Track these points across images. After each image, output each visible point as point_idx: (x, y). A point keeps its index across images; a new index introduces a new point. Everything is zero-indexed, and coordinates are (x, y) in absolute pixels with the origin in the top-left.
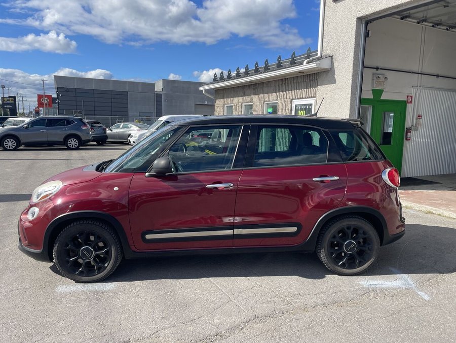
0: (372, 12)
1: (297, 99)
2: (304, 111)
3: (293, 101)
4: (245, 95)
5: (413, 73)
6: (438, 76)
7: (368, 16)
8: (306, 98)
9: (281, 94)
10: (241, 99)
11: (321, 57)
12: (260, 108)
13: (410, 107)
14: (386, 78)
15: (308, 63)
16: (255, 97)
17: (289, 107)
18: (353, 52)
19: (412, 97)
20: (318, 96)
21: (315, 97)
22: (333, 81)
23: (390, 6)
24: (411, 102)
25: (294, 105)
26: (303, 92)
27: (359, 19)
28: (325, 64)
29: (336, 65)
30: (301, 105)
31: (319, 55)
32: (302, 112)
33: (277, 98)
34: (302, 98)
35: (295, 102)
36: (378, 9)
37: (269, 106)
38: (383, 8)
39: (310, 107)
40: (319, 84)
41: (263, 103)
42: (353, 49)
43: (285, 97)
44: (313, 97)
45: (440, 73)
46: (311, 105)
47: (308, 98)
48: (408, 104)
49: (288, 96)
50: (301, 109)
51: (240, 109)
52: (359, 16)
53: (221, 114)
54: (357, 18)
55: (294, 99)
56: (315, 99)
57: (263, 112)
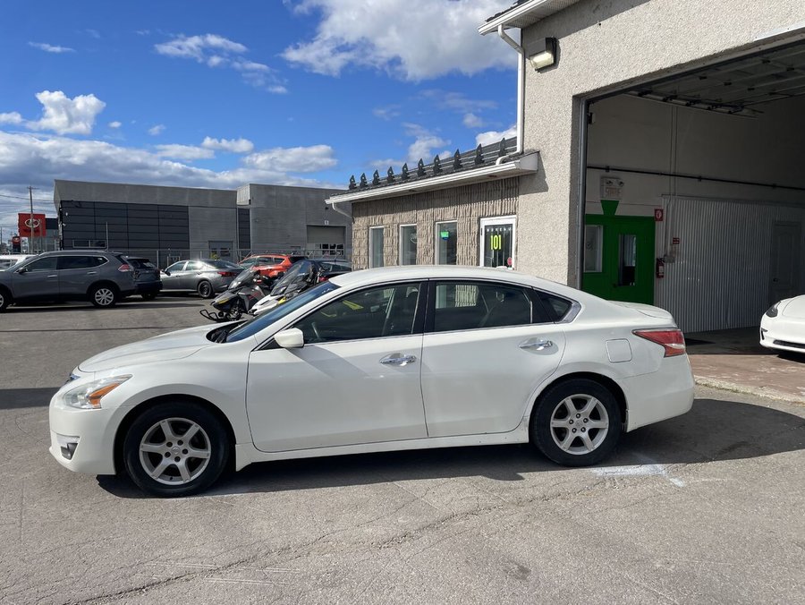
0: (595, 87)
1: (488, 216)
2: (500, 236)
3: (481, 219)
4: (403, 210)
5: (662, 174)
6: (700, 178)
7: (588, 93)
8: (501, 215)
9: (462, 209)
10: (397, 217)
11: (523, 153)
12: (429, 231)
13: (660, 226)
14: (621, 183)
15: (503, 162)
16: (421, 214)
17: (475, 229)
19: (662, 211)
20: (519, 211)
21: (515, 214)
22: (544, 188)
23: (621, 80)
24: (661, 219)
25: (483, 227)
26: (497, 205)
27: (577, 98)
28: (528, 164)
29: (545, 165)
30: (495, 226)
31: (519, 150)
32: (496, 236)
33: (456, 214)
34: (496, 215)
35: (485, 222)
36: (603, 84)
37: (442, 228)
38: (610, 82)
39: (509, 229)
40: (520, 192)
41: (434, 224)
42: (569, 142)
43: (468, 214)
44: (513, 214)
45: (703, 175)
46: (511, 226)
47: (504, 215)
48: (657, 222)
49: (473, 212)
50: (495, 233)
51: (396, 234)
52: (577, 93)
53: (364, 242)
54: (574, 97)
55: (483, 217)
56: (515, 216)
57: (434, 238)
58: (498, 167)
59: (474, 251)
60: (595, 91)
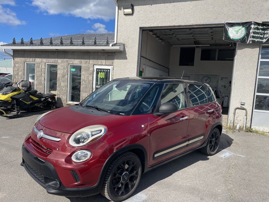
1: (98, 65)
2: (104, 73)
3: (94, 66)
4: (48, 58)
5: (144, 58)
6: (150, 60)
9: (84, 61)
10: (44, 60)
11: (117, 44)
15: (113, 46)
16: (60, 61)
17: (91, 69)
18: (138, 44)
19: (144, 69)
20: (114, 64)
21: (112, 65)
22: (126, 58)
25: (95, 69)
26: (104, 62)
28: (122, 49)
29: (126, 50)
30: (101, 69)
31: (115, 42)
33: (81, 62)
34: (102, 65)
35: (96, 67)
36: (152, 26)
37: (74, 67)
38: (155, 26)
39: (109, 71)
40: (115, 58)
41: (68, 65)
43: (88, 63)
46: (109, 70)
47: (106, 65)
48: (143, 73)
49: (91, 63)
50: (101, 72)
51: (43, 67)
52: (141, 26)
53: (22, 68)
54: (140, 27)
55: (95, 65)
56: (112, 66)
57: (68, 71)
58: (110, 47)
59: (91, 78)
60: (149, 27)
